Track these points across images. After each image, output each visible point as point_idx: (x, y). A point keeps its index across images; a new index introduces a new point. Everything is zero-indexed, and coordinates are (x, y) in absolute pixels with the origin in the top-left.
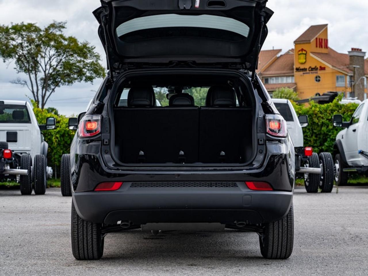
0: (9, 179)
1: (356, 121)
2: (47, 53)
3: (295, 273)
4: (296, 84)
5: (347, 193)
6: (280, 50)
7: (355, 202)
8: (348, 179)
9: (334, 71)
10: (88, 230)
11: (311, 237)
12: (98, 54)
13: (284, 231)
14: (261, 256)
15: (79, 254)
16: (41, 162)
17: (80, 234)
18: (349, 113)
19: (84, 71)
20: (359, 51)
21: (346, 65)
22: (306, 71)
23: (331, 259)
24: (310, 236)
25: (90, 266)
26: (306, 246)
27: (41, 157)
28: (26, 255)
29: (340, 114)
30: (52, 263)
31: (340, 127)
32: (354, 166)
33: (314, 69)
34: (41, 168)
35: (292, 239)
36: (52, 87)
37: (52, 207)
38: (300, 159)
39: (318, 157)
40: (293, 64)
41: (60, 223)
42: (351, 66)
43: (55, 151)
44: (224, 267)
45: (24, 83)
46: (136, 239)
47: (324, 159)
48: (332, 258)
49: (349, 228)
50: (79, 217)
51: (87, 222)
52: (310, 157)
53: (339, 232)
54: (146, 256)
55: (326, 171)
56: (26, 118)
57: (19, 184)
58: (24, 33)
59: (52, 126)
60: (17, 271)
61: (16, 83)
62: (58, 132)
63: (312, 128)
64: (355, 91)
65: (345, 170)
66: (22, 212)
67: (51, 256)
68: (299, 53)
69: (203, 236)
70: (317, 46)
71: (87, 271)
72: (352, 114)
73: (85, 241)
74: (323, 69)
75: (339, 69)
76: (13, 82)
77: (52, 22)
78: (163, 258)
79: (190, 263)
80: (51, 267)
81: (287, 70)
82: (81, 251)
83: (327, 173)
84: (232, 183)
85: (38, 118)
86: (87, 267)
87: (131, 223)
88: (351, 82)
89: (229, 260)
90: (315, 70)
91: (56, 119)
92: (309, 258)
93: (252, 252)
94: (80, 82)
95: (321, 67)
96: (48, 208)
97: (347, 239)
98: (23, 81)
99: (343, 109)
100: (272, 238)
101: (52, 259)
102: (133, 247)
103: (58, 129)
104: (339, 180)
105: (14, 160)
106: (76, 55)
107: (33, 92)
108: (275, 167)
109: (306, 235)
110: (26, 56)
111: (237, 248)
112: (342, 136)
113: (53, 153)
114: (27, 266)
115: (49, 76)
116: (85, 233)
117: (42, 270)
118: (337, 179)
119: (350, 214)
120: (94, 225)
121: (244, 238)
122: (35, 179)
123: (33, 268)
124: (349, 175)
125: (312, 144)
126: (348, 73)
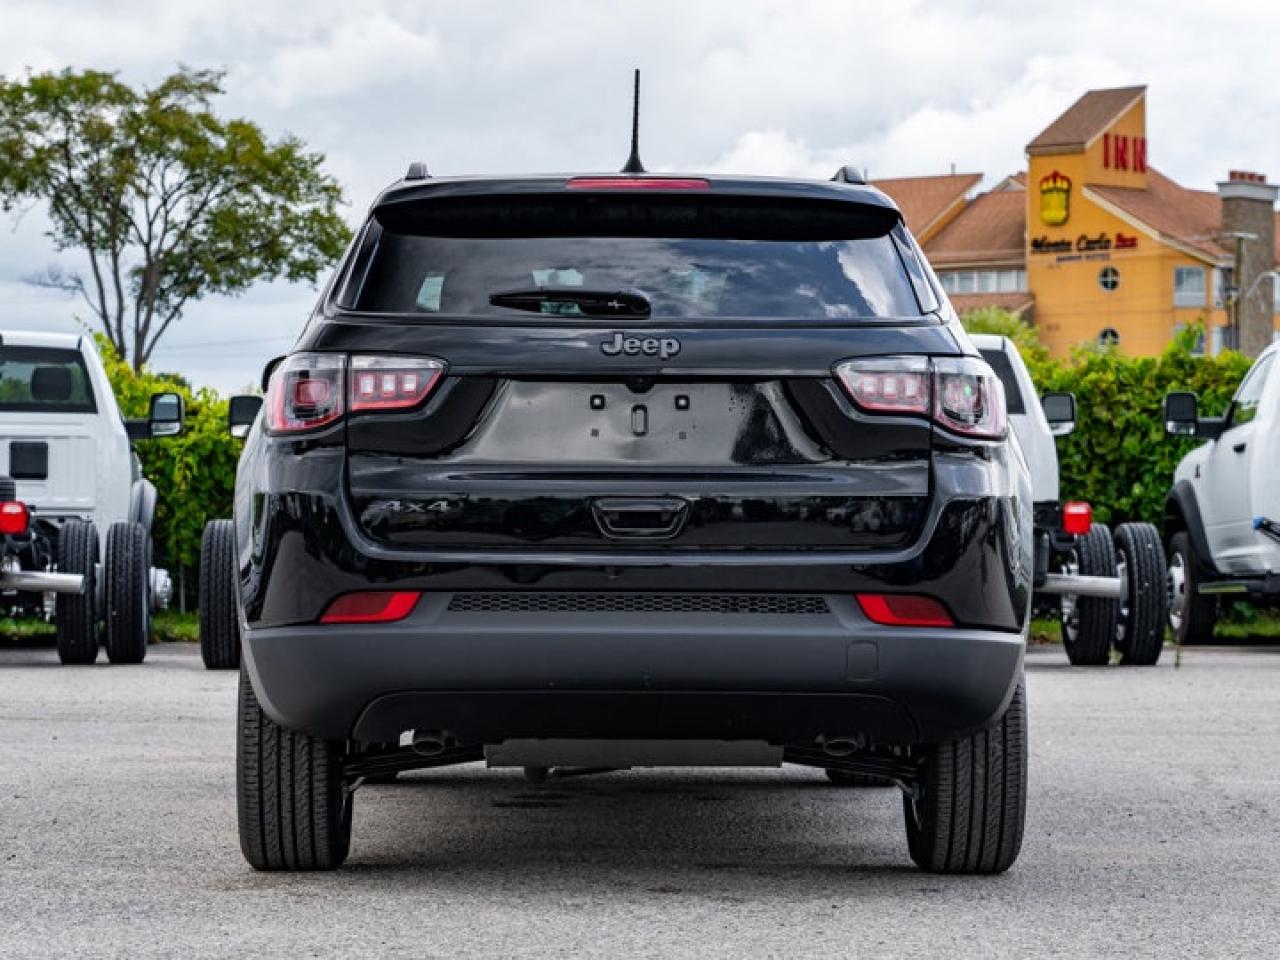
0: (18, 606)
1: (1245, 417)
2: (156, 180)
3: (1032, 918)
4: (1032, 296)
5: (1212, 667)
6: (977, 178)
7: (1242, 695)
8: (1214, 621)
9: (1168, 250)
10: (298, 763)
11: (1087, 804)
12: (334, 180)
13: (991, 773)
14: (911, 863)
15: (264, 851)
16: (131, 548)
17: (270, 775)
18: (1222, 389)
19: (284, 244)
20: (1256, 182)
21: (1208, 231)
22: (1069, 250)
23: (1160, 875)
24: (1083, 800)
25: (301, 889)
26: (1070, 834)
27: (131, 531)
28: (75, 851)
29: (1190, 392)
30: (166, 879)
31: (1188, 435)
32: (1237, 575)
33: (1097, 245)
34: (130, 570)
35: (1021, 803)
36: (174, 300)
37: (169, 703)
38: (1047, 545)
39: (1109, 538)
40: (1022, 227)
41: (196, 753)
42: (1228, 234)
43: (180, 514)
44: (777, 899)
45: (72, 283)
46: (467, 805)
47: (1133, 547)
48: (1163, 872)
49: (1221, 779)
50: (266, 717)
51: (293, 734)
52: (1082, 538)
53: (1184, 790)
54: (501, 861)
55: (1140, 588)
56: (77, 396)
57: (52, 629)
58: (72, 108)
59: (171, 425)
60: (46, 902)
61: (46, 285)
62: (193, 448)
63: (1090, 443)
64: (1241, 323)
65: (1204, 589)
66: (61, 718)
67: (164, 857)
68: (1045, 186)
69: (704, 799)
70: (1106, 164)
71: (292, 906)
72: (1232, 392)
73: (286, 804)
74: (1127, 242)
75: (1186, 244)
76: (36, 280)
77: (174, 71)
78: (562, 868)
79: (656, 883)
80: (164, 893)
81: (1001, 248)
82: (272, 840)
83: (1140, 596)
84: (809, 599)
85: (121, 397)
86: (291, 894)
87: (450, 741)
88: (1227, 289)
89: (794, 877)
90: (1101, 248)
91: (186, 403)
92: (1082, 870)
93: (877, 850)
94: (271, 280)
95: (1120, 238)
96: (156, 705)
97: (1213, 814)
98: (71, 277)
99: (1199, 374)
100: (950, 800)
101: (168, 868)
102: (456, 831)
103: (193, 437)
104: (1183, 624)
105: (35, 542)
106: (257, 188)
107: (105, 316)
108: (961, 551)
109: (1068, 799)
110: (84, 188)
111: (823, 839)
112: (1197, 468)
113: (174, 522)
114: (79, 887)
115: (159, 261)
116: (286, 775)
117: (131, 902)
118: (1176, 621)
119: (1223, 734)
120: (318, 746)
121: (849, 807)
122: (110, 607)
123: (100, 893)
124: (1218, 605)
125: (1089, 496)
126: (1217, 258)
